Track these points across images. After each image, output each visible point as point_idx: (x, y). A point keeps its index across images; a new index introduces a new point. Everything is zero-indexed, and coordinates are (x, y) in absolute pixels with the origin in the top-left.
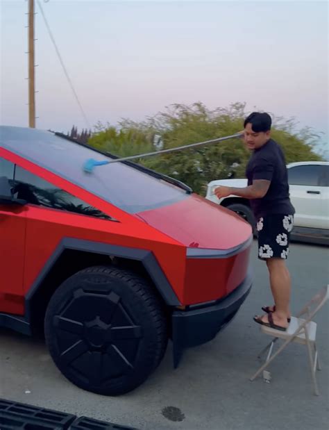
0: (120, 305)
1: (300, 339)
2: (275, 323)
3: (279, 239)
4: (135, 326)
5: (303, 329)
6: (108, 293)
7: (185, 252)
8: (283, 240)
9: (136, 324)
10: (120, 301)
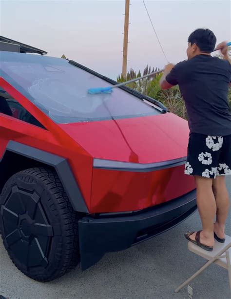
0: (39, 205)
1: (222, 262)
2: (202, 241)
3: (201, 157)
4: (49, 226)
5: (224, 254)
6: (32, 193)
7: (92, 163)
8: (206, 158)
9: (49, 224)
10: (40, 201)
